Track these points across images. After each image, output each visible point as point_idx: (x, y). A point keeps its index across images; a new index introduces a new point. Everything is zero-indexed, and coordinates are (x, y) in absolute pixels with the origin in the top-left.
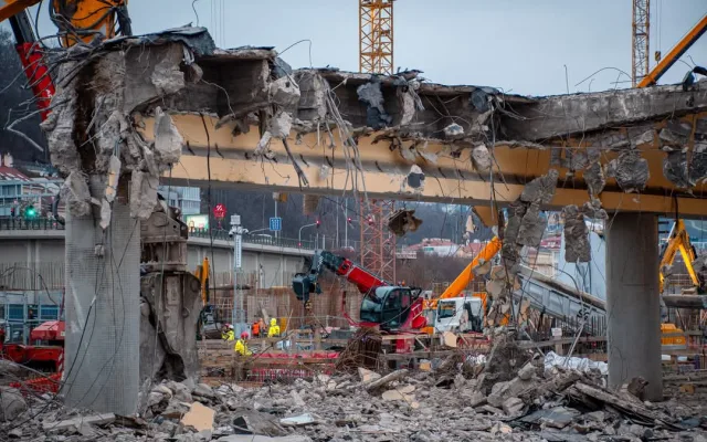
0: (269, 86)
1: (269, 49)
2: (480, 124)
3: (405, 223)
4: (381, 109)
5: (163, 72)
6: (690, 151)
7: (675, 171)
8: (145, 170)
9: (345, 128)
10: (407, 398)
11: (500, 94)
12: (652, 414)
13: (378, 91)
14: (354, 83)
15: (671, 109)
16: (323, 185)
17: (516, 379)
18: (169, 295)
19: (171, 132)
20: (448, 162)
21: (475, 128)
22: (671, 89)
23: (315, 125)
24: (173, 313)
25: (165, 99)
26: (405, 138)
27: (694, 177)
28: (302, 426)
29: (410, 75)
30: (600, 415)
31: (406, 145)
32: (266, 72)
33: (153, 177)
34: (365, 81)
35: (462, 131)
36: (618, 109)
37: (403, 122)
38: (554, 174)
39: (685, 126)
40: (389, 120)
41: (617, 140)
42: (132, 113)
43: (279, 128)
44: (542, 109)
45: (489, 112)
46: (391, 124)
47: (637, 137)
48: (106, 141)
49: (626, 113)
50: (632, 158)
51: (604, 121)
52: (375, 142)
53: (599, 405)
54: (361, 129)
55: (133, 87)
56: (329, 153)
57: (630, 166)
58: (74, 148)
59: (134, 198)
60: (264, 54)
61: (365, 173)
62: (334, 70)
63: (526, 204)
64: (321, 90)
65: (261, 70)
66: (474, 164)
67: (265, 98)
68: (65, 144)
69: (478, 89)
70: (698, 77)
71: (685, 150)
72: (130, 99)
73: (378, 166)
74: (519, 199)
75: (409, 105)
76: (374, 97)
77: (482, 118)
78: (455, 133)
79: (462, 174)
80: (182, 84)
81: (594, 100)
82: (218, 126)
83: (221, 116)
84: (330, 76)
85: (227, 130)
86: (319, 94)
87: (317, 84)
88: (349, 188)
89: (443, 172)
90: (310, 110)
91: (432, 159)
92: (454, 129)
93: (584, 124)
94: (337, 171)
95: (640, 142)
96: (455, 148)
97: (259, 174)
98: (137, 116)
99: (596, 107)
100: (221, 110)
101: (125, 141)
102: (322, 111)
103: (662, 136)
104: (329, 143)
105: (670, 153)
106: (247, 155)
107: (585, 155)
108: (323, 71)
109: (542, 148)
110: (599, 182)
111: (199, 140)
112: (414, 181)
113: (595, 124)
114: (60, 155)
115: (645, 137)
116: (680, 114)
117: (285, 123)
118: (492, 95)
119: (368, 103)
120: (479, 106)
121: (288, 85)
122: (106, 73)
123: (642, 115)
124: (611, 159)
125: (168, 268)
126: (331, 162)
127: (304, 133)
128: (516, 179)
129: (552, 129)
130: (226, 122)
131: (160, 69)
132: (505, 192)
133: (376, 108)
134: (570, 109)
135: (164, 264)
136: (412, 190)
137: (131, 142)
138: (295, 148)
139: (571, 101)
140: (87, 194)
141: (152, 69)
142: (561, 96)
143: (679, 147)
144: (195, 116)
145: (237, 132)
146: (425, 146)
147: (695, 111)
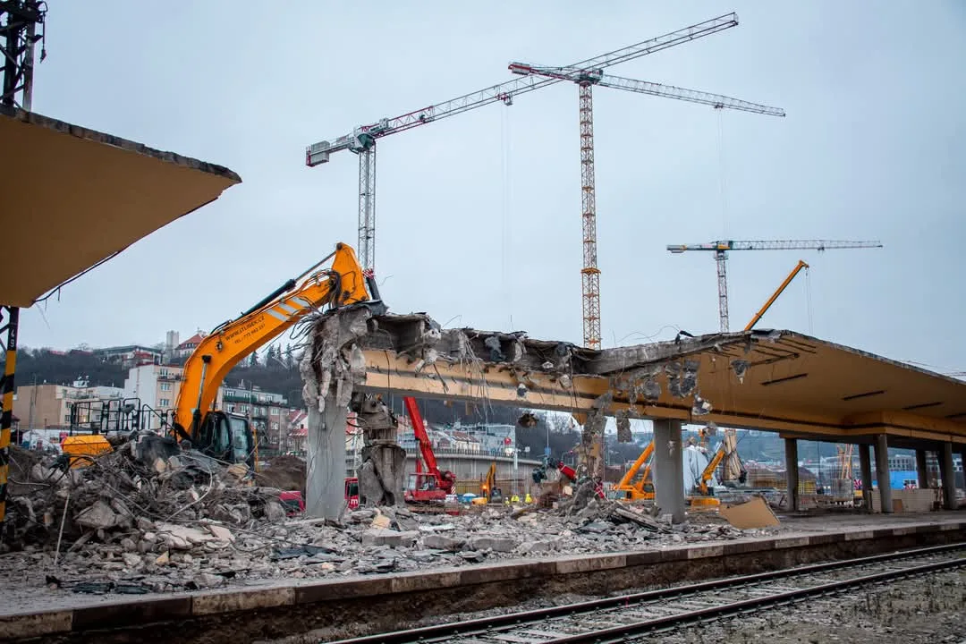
0: (424, 335)
1: (424, 313)
2: (564, 362)
3: (528, 421)
4: (499, 351)
5: (356, 324)
6: (681, 377)
7: (674, 388)
8: (344, 379)
9: (478, 362)
10: (532, 520)
11: (574, 346)
12: (657, 525)
13: (498, 341)
14: (483, 337)
15: (670, 354)
16: (465, 394)
17: (586, 508)
18: (386, 459)
19: (359, 358)
20: (548, 385)
21: (562, 365)
22: (669, 343)
23: (459, 360)
24: (388, 469)
25: (359, 341)
26: (518, 369)
27: (684, 392)
28: (447, 531)
29: (518, 334)
30: (626, 526)
31: (520, 374)
32: (423, 327)
33: (349, 383)
34: (490, 336)
35: (552, 366)
36: (642, 355)
37: (515, 360)
38: (611, 393)
39: (679, 364)
40: (504, 357)
41: (643, 372)
42: (342, 348)
43: (429, 358)
44: (602, 357)
45: (568, 356)
46: (506, 360)
47: (653, 370)
48: (324, 364)
49: (646, 357)
50: (651, 382)
51: (635, 362)
52: (500, 371)
53: (628, 520)
54: (489, 363)
55: (342, 334)
56: (468, 376)
57: (650, 387)
58: (312, 369)
59: (339, 395)
60: (421, 317)
61: (488, 388)
62: (470, 329)
63: (596, 409)
64: (463, 341)
65: (419, 326)
66: (562, 386)
67: (422, 341)
68: (307, 367)
69: (561, 343)
70: (683, 337)
71: (679, 377)
72: (340, 341)
73: (502, 385)
74: (592, 407)
75: (519, 351)
76: (496, 345)
77: (565, 359)
78: (548, 367)
79: (558, 392)
80: (366, 331)
81: (631, 350)
82: (397, 358)
83: (398, 352)
84: (469, 333)
85: (403, 360)
86: (462, 342)
87: (460, 337)
88: (480, 396)
89: (544, 391)
90: (457, 351)
91: (536, 382)
92: (548, 365)
93: (623, 364)
94: (473, 386)
95: (654, 373)
96: (552, 377)
97: (422, 385)
98: (344, 351)
99: (631, 354)
100: (399, 349)
101: (335, 363)
102: (464, 352)
103: (667, 369)
104: (468, 370)
105: (671, 379)
106: (416, 375)
107: (627, 381)
108: (464, 329)
109: (604, 378)
110: (634, 396)
111: (384, 366)
112: (521, 393)
113: (630, 364)
114: (305, 373)
115: (658, 370)
116: (674, 358)
117: (433, 355)
118: (569, 346)
119: (491, 348)
120: (562, 352)
121: (433, 333)
122: (328, 327)
123: (655, 358)
124: (640, 383)
125: (384, 443)
126: (470, 381)
127: (453, 364)
128: (592, 397)
129: (609, 367)
130: (401, 355)
131: (355, 323)
132: (584, 403)
133: (496, 351)
134: (617, 356)
135: (382, 441)
136: (521, 399)
137: (338, 364)
138: (442, 371)
139: (618, 353)
140: (316, 394)
141: (350, 323)
142: (613, 349)
143: (676, 375)
144: (380, 352)
145: (409, 362)
146: (532, 374)
147: (682, 356)
